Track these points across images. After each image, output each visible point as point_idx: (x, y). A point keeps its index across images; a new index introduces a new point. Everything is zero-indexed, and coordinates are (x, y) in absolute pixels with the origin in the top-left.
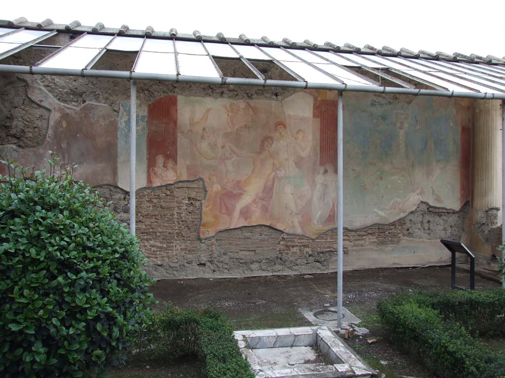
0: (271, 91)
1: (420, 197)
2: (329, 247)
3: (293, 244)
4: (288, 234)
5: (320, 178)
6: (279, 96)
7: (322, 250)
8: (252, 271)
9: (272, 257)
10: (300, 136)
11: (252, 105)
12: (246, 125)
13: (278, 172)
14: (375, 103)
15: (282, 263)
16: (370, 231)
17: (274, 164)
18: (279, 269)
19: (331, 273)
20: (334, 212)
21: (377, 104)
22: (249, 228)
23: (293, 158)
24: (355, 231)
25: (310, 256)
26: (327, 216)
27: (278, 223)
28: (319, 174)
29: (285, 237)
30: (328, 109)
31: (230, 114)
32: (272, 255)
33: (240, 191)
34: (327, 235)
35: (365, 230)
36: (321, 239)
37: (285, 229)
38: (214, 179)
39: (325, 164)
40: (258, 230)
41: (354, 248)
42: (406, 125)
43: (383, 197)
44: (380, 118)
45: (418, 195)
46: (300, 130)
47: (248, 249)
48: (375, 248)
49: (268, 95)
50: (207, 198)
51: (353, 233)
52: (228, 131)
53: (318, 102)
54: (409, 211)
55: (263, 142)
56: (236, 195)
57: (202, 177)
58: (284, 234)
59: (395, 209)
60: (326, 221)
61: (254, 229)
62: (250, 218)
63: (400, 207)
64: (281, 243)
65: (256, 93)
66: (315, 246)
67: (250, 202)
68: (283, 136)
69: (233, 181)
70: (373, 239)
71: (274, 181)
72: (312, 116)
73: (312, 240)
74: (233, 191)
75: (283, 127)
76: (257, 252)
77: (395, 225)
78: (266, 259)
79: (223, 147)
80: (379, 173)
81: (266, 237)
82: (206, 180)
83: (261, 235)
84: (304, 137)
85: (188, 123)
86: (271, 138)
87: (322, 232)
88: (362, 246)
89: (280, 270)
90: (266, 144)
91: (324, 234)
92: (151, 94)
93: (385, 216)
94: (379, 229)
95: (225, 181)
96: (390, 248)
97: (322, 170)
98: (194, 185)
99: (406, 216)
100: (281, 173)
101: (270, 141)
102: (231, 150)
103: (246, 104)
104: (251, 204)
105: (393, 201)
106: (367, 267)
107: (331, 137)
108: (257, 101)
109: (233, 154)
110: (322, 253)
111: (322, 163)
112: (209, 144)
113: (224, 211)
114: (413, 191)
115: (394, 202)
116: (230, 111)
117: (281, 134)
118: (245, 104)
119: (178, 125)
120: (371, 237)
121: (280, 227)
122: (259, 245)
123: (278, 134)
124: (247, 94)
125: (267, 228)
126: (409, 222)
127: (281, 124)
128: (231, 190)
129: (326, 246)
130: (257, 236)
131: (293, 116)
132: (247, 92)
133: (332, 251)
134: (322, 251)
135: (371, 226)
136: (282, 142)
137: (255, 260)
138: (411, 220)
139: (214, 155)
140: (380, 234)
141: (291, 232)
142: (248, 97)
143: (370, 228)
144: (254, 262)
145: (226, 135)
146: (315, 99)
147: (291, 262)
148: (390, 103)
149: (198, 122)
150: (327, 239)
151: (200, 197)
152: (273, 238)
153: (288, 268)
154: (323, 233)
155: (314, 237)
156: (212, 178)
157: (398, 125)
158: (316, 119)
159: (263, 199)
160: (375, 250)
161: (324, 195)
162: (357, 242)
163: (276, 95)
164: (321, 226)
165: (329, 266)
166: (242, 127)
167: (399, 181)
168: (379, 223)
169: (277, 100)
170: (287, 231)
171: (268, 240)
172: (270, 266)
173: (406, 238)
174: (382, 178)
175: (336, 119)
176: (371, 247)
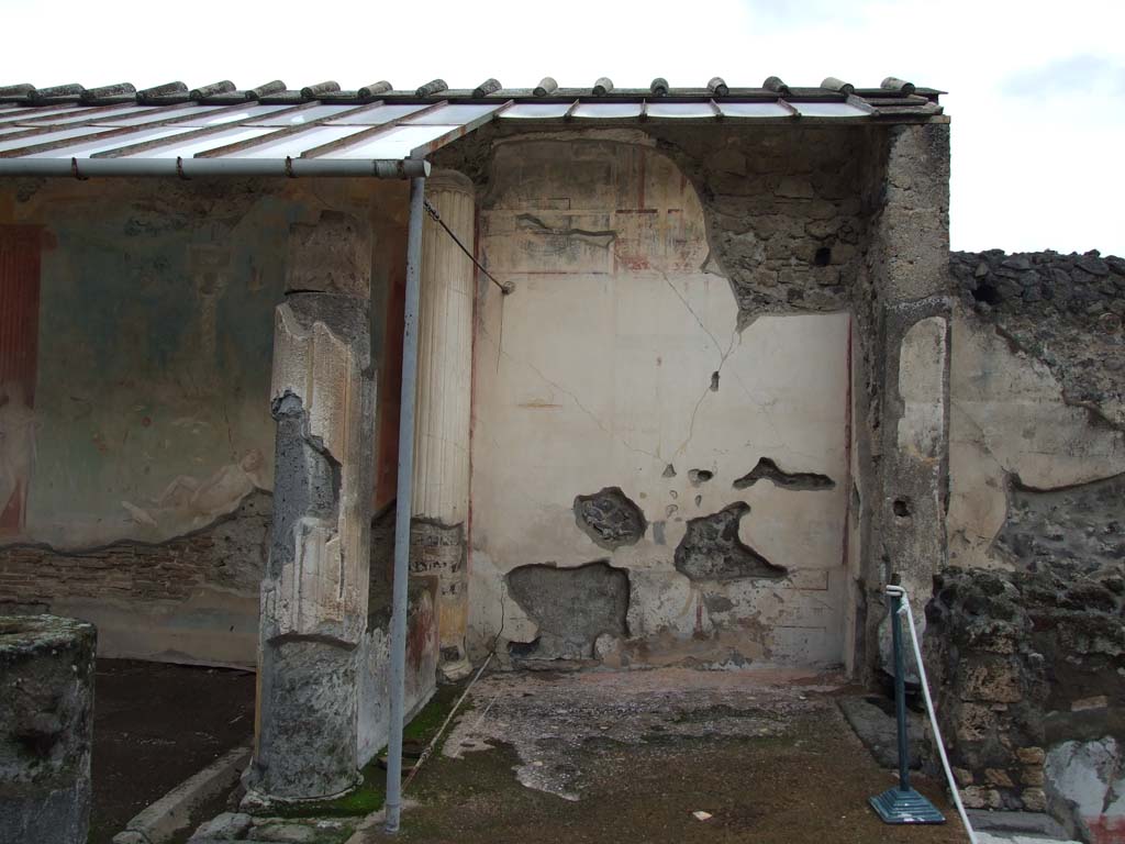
1: (253, 477)
2: (6, 591)
14: (136, 226)
16: (113, 559)
20: (19, 502)
21: (143, 229)
24: (73, 554)
30: (15, 247)
35: (98, 555)
41: (71, 599)
42: (221, 282)
43: (147, 470)
44: (151, 264)
45: (246, 470)
48: (124, 605)
51: (69, 561)
54: (215, 513)
59: (177, 504)
63: (193, 499)
70: (122, 580)
77: (182, 550)
80: (142, 407)
88: (90, 595)
93: (151, 521)
94: (137, 555)
96: (161, 608)
99: (213, 526)
105: (174, 483)
107: (21, 316)
114: (233, 459)
115: (176, 488)
120: (117, 575)
126: (223, 544)
135: (112, 546)
138: (227, 539)
140: (141, 570)
143: (113, 550)
148: (179, 226)
157: (199, 281)
160: (124, 611)
162: (78, 585)
167: (195, 431)
168: (133, 538)
173: (212, 586)
174: (149, 421)
175: (35, 272)
176: (115, 601)
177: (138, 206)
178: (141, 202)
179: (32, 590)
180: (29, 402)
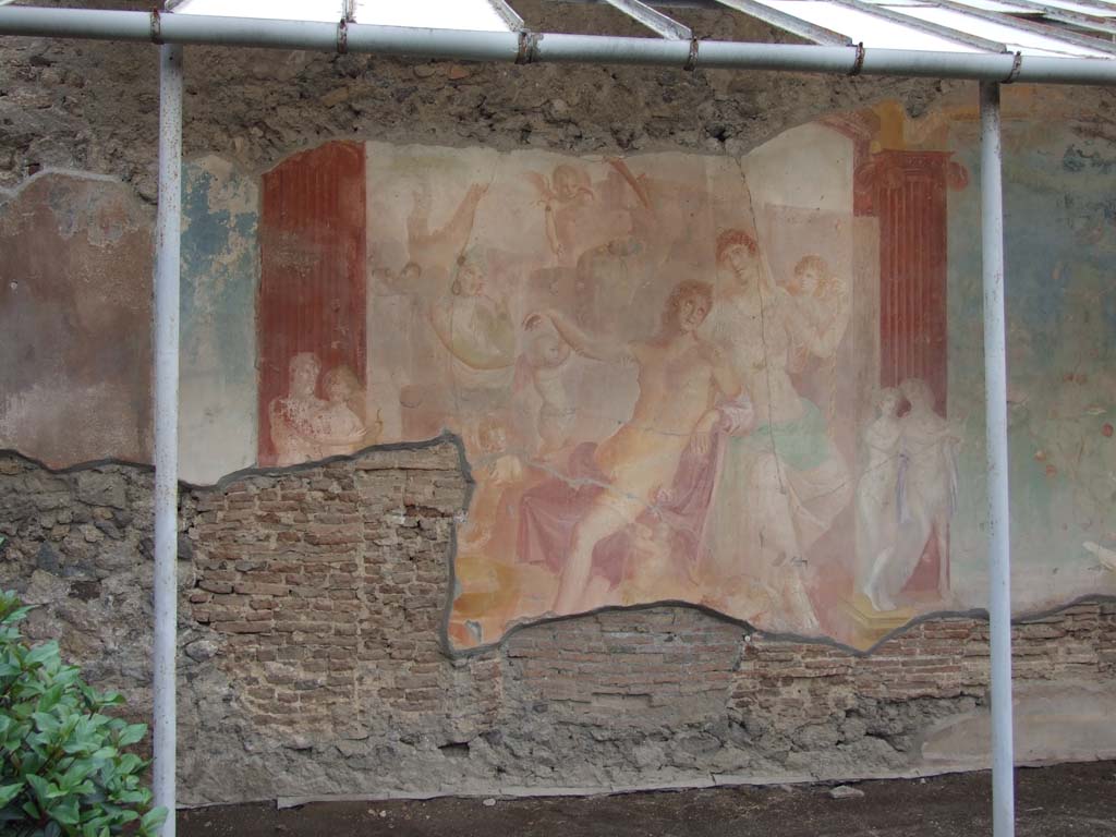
0: (700, 124)
2: (920, 683)
3: (786, 671)
4: (768, 636)
5: (882, 433)
6: (729, 142)
7: (895, 693)
8: (639, 769)
9: (710, 719)
10: (810, 283)
11: (635, 172)
12: (610, 246)
13: (729, 410)
14: (1078, 158)
15: (748, 740)
16: (1069, 624)
17: (714, 382)
18: (737, 763)
19: (931, 777)
20: (937, 552)
21: (1088, 161)
22: (626, 614)
23: (782, 360)
25: (849, 713)
26: (911, 571)
27: (732, 594)
28: (879, 415)
29: (757, 645)
30: (907, 184)
31: (556, 205)
32: (711, 711)
33: (590, 481)
34: (910, 637)
35: (1050, 619)
36: (891, 653)
37: (756, 618)
38: (500, 436)
39: (900, 380)
40: (661, 619)
44: (1101, 211)
46: (806, 260)
47: (622, 691)
48: (1092, 686)
49: (691, 137)
50: (473, 505)
52: (548, 265)
53: (872, 159)
55: (674, 305)
56: (578, 495)
57: (455, 430)
58: (755, 635)
60: (904, 589)
61: (645, 616)
62: (630, 576)
64: (744, 666)
65: (648, 129)
66: (867, 677)
67: (631, 520)
68: (746, 282)
69: (566, 443)
70: (1082, 652)
71: (714, 445)
72: (849, 208)
73: (859, 655)
74: (567, 479)
75: (745, 248)
76: (656, 699)
78: (691, 726)
79: (530, 323)
80: (1099, 411)
81: (688, 645)
82: (471, 440)
83: (670, 639)
84: (821, 285)
85: (406, 236)
86: (704, 290)
87: (894, 626)
88: (1043, 677)
89: (740, 768)
90: (686, 309)
91: (905, 633)
92: (272, 137)
94: (1103, 615)
95: (540, 442)
97: (889, 404)
98: (428, 460)
100: (741, 416)
101: (700, 301)
102: (561, 333)
103: (614, 170)
104: (632, 527)
106: (1063, 757)
107: (920, 284)
108: (651, 157)
109: (566, 347)
110: (896, 703)
111: (890, 379)
112: (481, 313)
113: (536, 551)
116: (555, 192)
117: (737, 272)
118: (608, 167)
119: (369, 246)
120: (1074, 645)
121: (738, 608)
122: (663, 677)
123: (727, 276)
124: (615, 132)
125: (692, 615)
127: (738, 239)
128: (561, 477)
129: (909, 677)
130: (658, 643)
131: (785, 207)
132: (617, 125)
133: (931, 697)
134: (893, 697)
135: (1072, 605)
136: (742, 303)
137: (649, 728)
139: (496, 352)
140: (1109, 635)
141: (780, 625)
142: (620, 143)
143: (1072, 610)
144: (644, 737)
145: (542, 280)
146: (862, 148)
147: (782, 737)
149: (439, 238)
150: (911, 653)
151: (449, 501)
152: (713, 649)
153: (772, 758)
154: (899, 629)
155: (864, 646)
156: (492, 433)
158: (865, 217)
159: (676, 510)
160: (1094, 694)
161: (899, 489)
163: (721, 137)
164: (888, 605)
165: (919, 750)
166: (596, 252)
168: (1104, 592)
169: (724, 153)
170: (764, 624)
171: (697, 657)
172: (704, 751)
174: (1111, 428)
175: (940, 220)
176: (1077, 681)
177: (1079, 130)
178: (1084, 124)
179: (958, 677)
180: (940, 408)
